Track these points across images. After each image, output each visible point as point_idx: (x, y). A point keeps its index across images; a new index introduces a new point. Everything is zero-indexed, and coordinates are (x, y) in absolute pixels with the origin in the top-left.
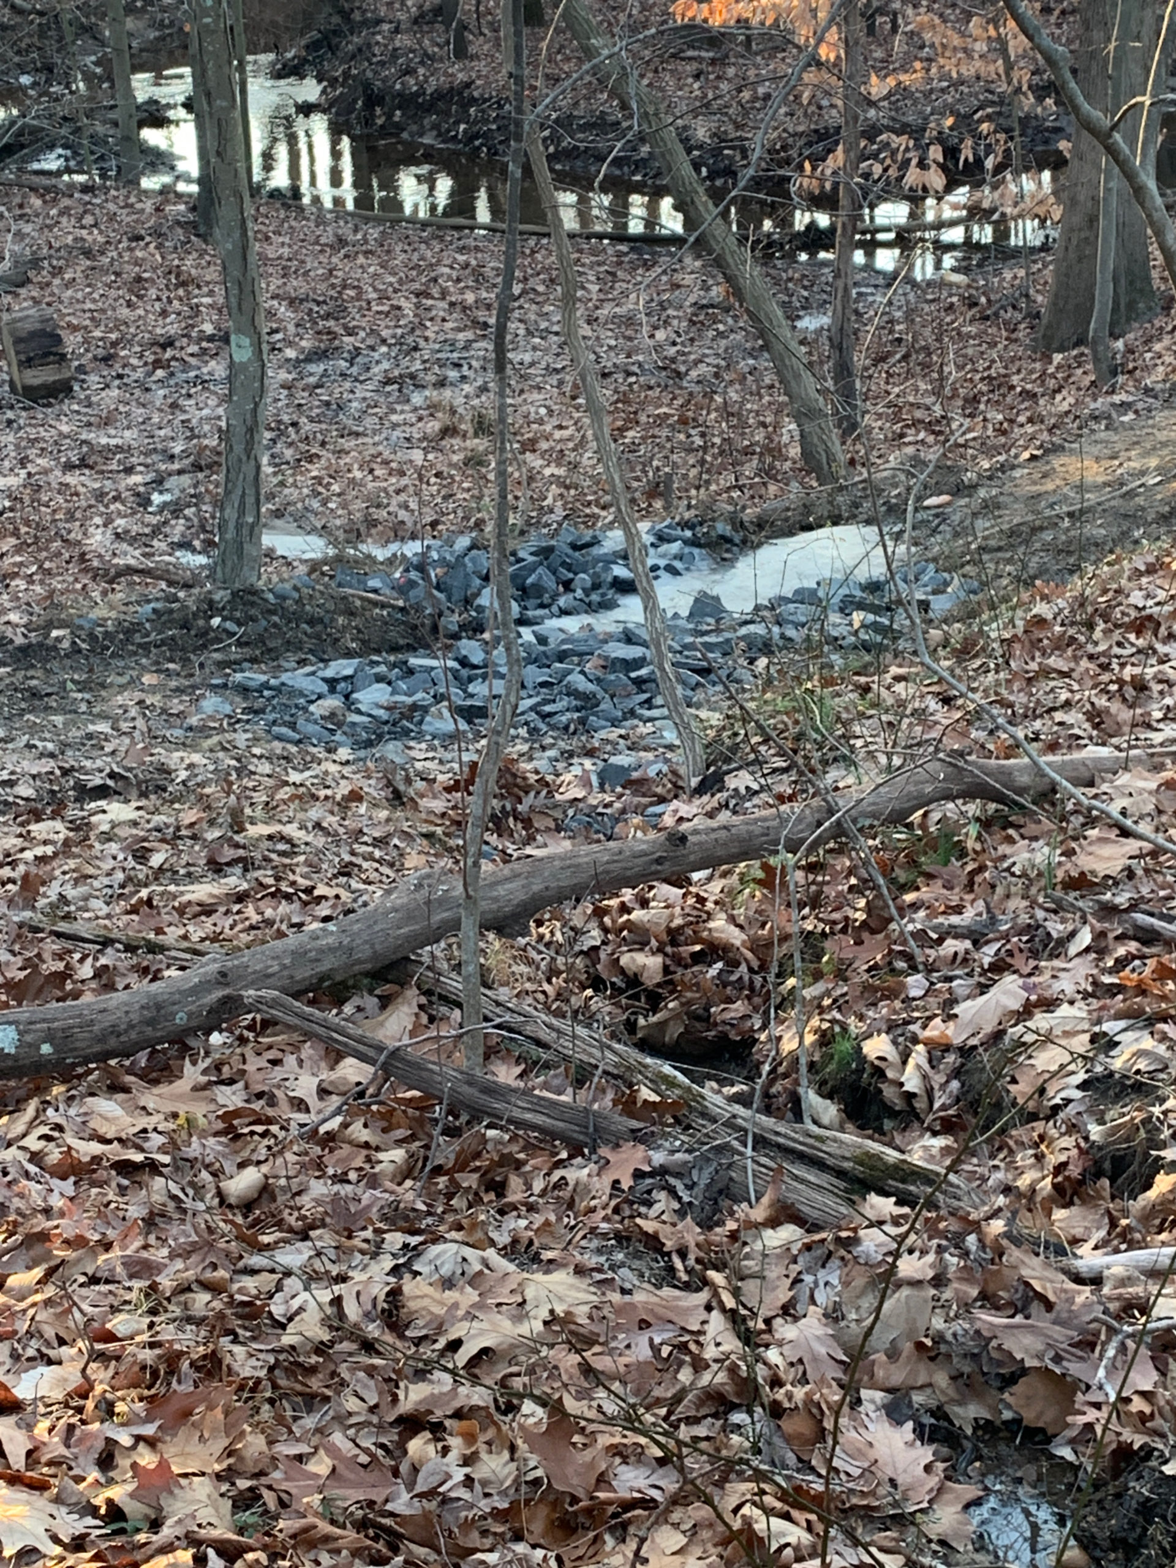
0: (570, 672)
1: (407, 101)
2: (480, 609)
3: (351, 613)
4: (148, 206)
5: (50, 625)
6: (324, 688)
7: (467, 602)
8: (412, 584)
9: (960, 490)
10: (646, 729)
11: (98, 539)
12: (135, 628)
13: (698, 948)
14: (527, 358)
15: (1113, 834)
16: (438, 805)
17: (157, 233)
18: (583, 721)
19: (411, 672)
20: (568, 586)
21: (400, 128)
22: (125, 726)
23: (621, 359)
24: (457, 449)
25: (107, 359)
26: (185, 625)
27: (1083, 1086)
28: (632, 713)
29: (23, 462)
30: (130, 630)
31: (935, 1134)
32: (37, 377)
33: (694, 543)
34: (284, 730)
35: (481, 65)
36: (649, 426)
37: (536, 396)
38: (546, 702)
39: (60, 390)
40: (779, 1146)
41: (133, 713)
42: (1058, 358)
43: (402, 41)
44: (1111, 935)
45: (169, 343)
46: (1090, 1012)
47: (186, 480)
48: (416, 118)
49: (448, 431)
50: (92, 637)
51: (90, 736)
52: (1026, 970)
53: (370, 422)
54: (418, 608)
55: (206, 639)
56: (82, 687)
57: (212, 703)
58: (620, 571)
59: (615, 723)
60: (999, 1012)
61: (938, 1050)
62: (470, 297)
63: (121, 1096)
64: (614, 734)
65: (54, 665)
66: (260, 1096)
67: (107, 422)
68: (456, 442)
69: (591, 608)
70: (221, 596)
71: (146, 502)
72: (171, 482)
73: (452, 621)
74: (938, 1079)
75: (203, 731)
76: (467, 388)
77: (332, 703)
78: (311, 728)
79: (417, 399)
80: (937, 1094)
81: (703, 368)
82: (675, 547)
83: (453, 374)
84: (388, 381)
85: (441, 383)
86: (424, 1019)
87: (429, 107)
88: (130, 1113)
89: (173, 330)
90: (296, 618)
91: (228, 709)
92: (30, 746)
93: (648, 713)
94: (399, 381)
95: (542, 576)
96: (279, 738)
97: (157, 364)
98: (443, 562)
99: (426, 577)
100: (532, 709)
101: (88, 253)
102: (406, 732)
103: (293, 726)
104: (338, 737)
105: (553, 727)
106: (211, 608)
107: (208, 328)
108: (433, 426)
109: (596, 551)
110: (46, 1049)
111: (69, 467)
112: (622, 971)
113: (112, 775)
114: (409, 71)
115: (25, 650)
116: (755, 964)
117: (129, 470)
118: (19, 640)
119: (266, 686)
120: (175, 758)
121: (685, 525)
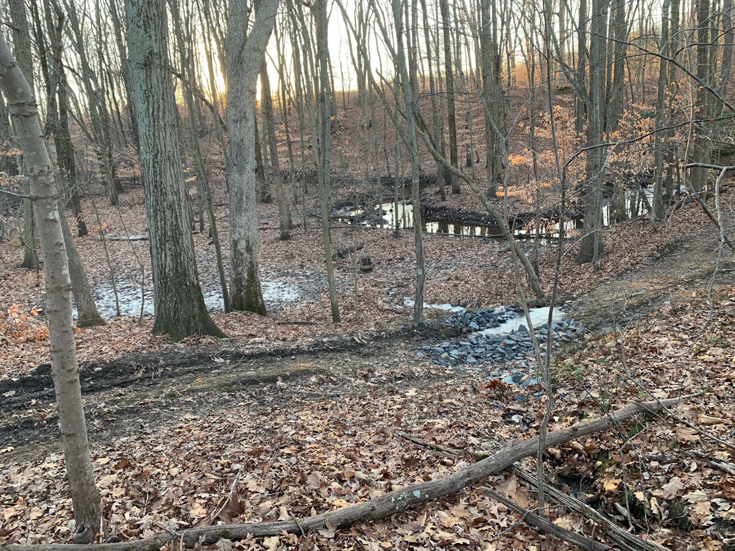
0: (497, 347)
1: (434, 209)
2: (470, 327)
3: (443, 328)
4: (385, 232)
5: (381, 331)
6: (443, 350)
7: (467, 325)
8: (455, 321)
9: (573, 299)
10: (518, 362)
11: (380, 302)
12: (399, 332)
13: (570, 449)
14: (464, 263)
15: (684, 426)
16: (485, 392)
17: (387, 237)
18: (502, 359)
19: (461, 346)
20: (488, 321)
21: (432, 214)
22: (402, 359)
23: (484, 263)
24: (452, 283)
25: (379, 263)
26: (409, 332)
27: (712, 520)
28: (513, 358)
29: (364, 285)
30: (398, 333)
31: (664, 527)
32: (366, 267)
33: (515, 311)
34: (436, 361)
35: (448, 202)
36: (492, 278)
37: (466, 271)
38: (493, 354)
39: (370, 270)
40: (637, 545)
41: (403, 356)
42: (583, 265)
43: (432, 198)
44: (703, 466)
45: (391, 260)
46: (707, 494)
47: (396, 289)
48: (435, 213)
49: (449, 279)
50: (390, 334)
51: (395, 362)
52: (680, 475)
53: (433, 277)
54: (457, 327)
55: (413, 335)
56: (389, 346)
57: (419, 354)
58: (500, 318)
59: (510, 360)
60: (676, 489)
61: (660, 500)
62: (451, 250)
63: (446, 511)
64: (510, 363)
65: (383, 341)
66: (482, 511)
67: (380, 276)
68: (451, 281)
69: (494, 327)
70: (416, 325)
71: (389, 294)
72: (393, 290)
73: (465, 330)
74: (662, 509)
75: (418, 361)
76: (452, 270)
77: (445, 355)
78: (442, 361)
79: (442, 272)
80: (663, 515)
81: (502, 265)
82: (511, 312)
83: (449, 266)
84: (435, 268)
85: (447, 268)
86: (519, 485)
87: (438, 211)
88: (449, 516)
89: (392, 257)
90: (431, 330)
91: (423, 355)
92: (383, 365)
93: (517, 358)
94: (438, 268)
95: (483, 319)
96: (435, 363)
97: (389, 264)
98: (461, 316)
99: (458, 320)
100: (490, 356)
101: (374, 242)
102: (463, 362)
103: (438, 360)
104: (448, 363)
105: (496, 361)
106: (414, 328)
107: (398, 257)
108: (446, 278)
109: (493, 313)
110: (427, 496)
111: (373, 286)
112: (549, 453)
113: (402, 374)
114: (434, 204)
115: (376, 337)
116: (586, 455)
117: (385, 287)
118: (375, 335)
119: (430, 349)
120: (414, 369)
121: (512, 307)
